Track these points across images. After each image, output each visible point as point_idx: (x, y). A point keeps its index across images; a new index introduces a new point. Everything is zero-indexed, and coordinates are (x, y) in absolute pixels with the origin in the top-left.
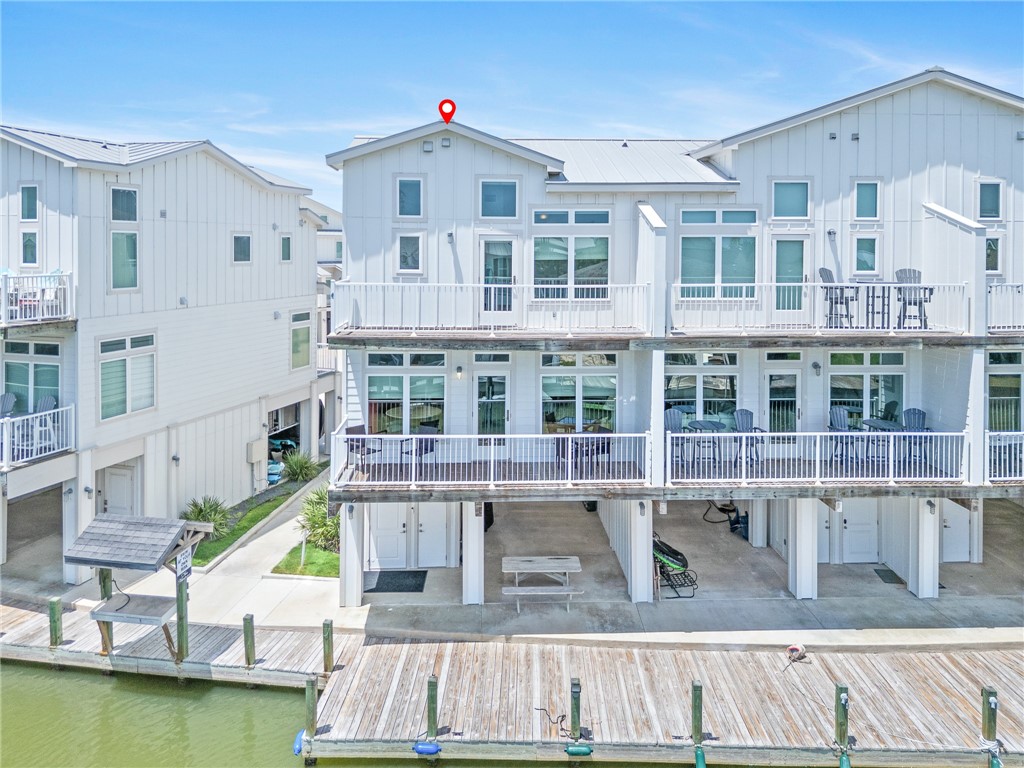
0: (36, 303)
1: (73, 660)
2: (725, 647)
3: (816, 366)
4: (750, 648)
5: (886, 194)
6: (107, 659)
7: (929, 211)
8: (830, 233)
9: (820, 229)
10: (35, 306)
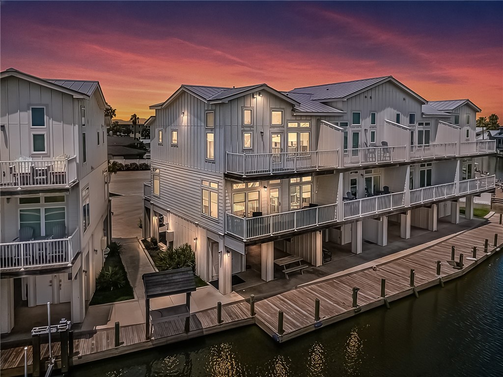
0: (64, 174)
1: (133, 349)
2: (356, 272)
3: (362, 175)
4: (362, 270)
5: (377, 116)
6: (150, 343)
7: (387, 122)
8: (365, 130)
9: (363, 128)
10: (63, 175)
